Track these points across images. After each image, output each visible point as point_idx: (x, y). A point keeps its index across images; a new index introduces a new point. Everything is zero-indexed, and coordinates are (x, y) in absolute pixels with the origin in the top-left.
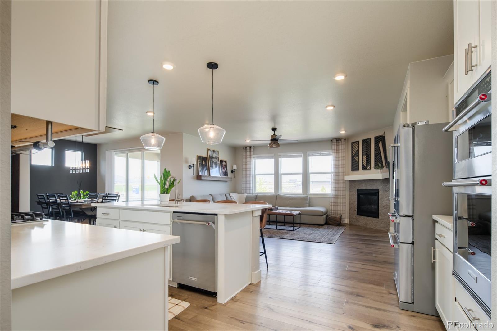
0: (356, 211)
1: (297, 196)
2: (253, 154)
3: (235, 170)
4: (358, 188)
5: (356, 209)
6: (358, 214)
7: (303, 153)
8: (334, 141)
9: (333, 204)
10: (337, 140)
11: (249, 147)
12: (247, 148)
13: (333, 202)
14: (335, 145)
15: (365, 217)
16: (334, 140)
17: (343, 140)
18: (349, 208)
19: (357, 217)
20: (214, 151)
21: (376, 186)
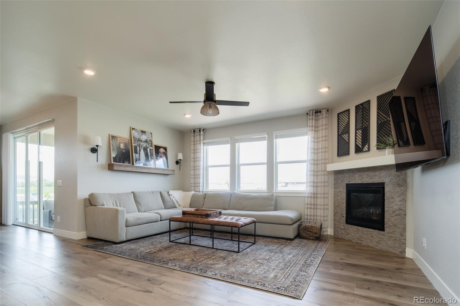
0: (345, 218)
1: (258, 194)
2: (204, 139)
3: (180, 160)
4: (348, 183)
5: (345, 215)
6: (347, 222)
7: (267, 135)
8: (311, 114)
9: (309, 206)
10: (315, 113)
11: (198, 130)
12: (196, 131)
13: (309, 203)
14: (312, 119)
15: (360, 228)
16: (311, 111)
17: (324, 112)
18: (334, 212)
19: (347, 227)
20: (143, 132)
21: (379, 177)
